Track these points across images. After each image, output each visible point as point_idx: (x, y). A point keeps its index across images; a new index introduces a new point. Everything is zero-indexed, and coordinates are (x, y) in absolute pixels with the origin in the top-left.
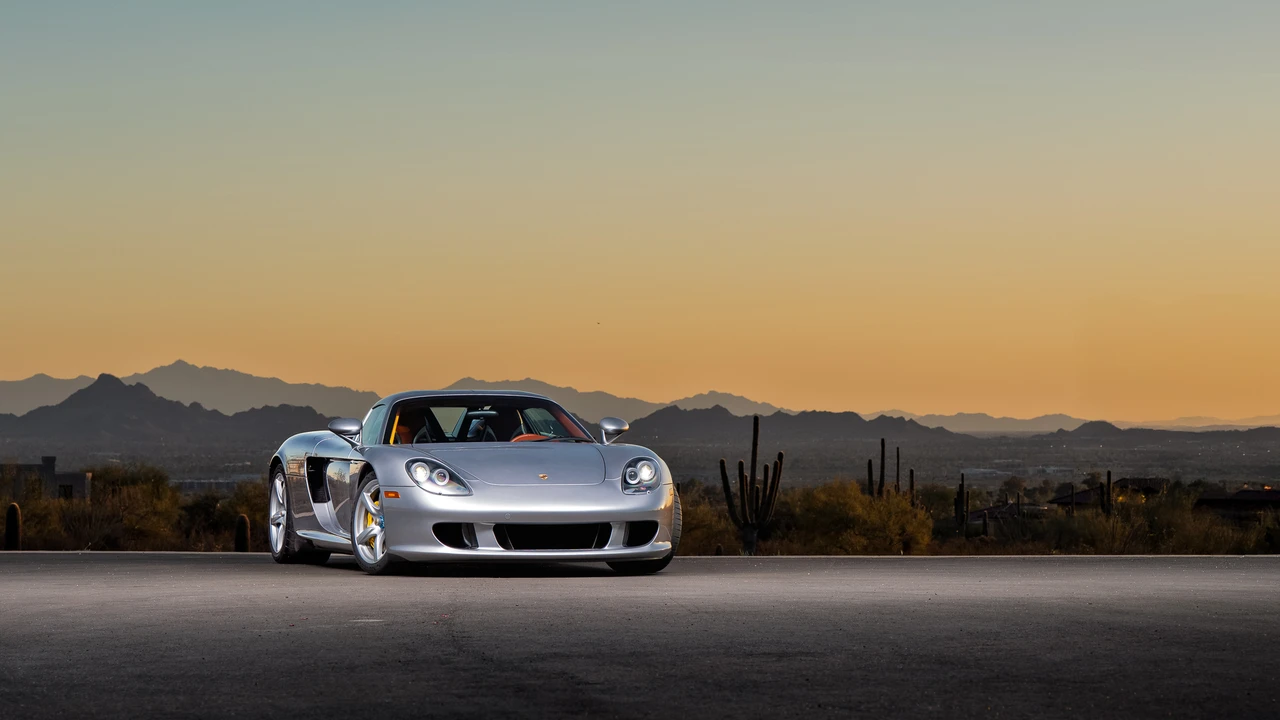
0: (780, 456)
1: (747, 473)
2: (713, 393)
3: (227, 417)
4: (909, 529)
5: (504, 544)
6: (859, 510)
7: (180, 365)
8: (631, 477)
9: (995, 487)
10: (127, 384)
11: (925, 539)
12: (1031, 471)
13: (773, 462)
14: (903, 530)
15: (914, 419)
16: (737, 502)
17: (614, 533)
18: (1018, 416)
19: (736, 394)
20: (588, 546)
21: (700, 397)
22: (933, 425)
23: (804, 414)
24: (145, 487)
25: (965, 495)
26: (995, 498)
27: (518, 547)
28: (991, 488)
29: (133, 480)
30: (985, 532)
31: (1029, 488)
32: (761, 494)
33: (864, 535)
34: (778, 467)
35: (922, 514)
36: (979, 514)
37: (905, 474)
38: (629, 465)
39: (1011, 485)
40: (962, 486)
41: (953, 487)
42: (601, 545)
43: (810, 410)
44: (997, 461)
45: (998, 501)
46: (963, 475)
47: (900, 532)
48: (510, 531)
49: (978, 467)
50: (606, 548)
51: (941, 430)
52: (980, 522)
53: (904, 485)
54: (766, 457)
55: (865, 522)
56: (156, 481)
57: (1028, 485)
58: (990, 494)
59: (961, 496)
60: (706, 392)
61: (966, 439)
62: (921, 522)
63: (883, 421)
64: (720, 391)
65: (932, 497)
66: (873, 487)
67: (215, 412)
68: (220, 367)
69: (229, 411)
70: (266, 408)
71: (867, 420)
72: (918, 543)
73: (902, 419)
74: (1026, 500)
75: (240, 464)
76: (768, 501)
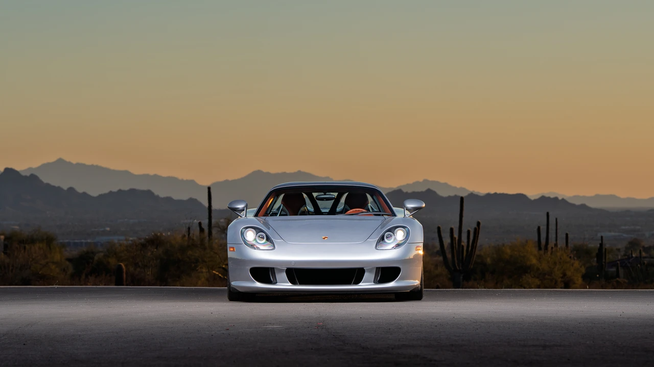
0: (479, 224)
1: (456, 235)
2: (426, 181)
3: (94, 197)
4: (569, 273)
5: (293, 282)
6: (534, 261)
7: (60, 161)
8: (387, 238)
9: (622, 246)
10: (23, 174)
11: (580, 281)
12: (647, 234)
13: (473, 228)
14: (564, 275)
15: (565, 198)
16: (449, 256)
17: (366, 275)
18: (638, 197)
19: (442, 181)
20: (349, 283)
21: (417, 183)
22: (578, 203)
23: (488, 195)
24: (41, 245)
25: (604, 250)
26: (622, 253)
27: (301, 283)
28: (619, 246)
29: (32, 240)
30: (618, 276)
31: (646, 246)
32: (465, 248)
33: (538, 278)
34: (477, 231)
35: (577, 264)
36: (613, 264)
37: (562, 236)
38: (389, 230)
39: (633, 244)
40: (601, 245)
41: (595, 245)
42: (357, 282)
43: (492, 192)
44: (623, 227)
45: (625, 255)
46: (602, 237)
47: (561, 276)
48: (297, 273)
49: (610, 231)
50: (360, 284)
51: (583, 206)
52: (614, 269)
53: (561, 243)
54: (469, 224)
55: (538, 269)
56: (49, 240)
57: (646, 244)
58: (619, 250)
59: (601, 251)
60: (421, 180)
61: (602, 213)
62: (576, 268)
63: (543, 199)
64: (430, 179)
65: (581, 252)
66: (542, 246)
67: (84, 194)
68: (88, 163)
69: (94, 193)
70: (120, 191)
71: (532, 199)
72: (574, 283)
73: (556, 199)
74: (644, 254)
75: (102, 229)
76: (471, 254)
